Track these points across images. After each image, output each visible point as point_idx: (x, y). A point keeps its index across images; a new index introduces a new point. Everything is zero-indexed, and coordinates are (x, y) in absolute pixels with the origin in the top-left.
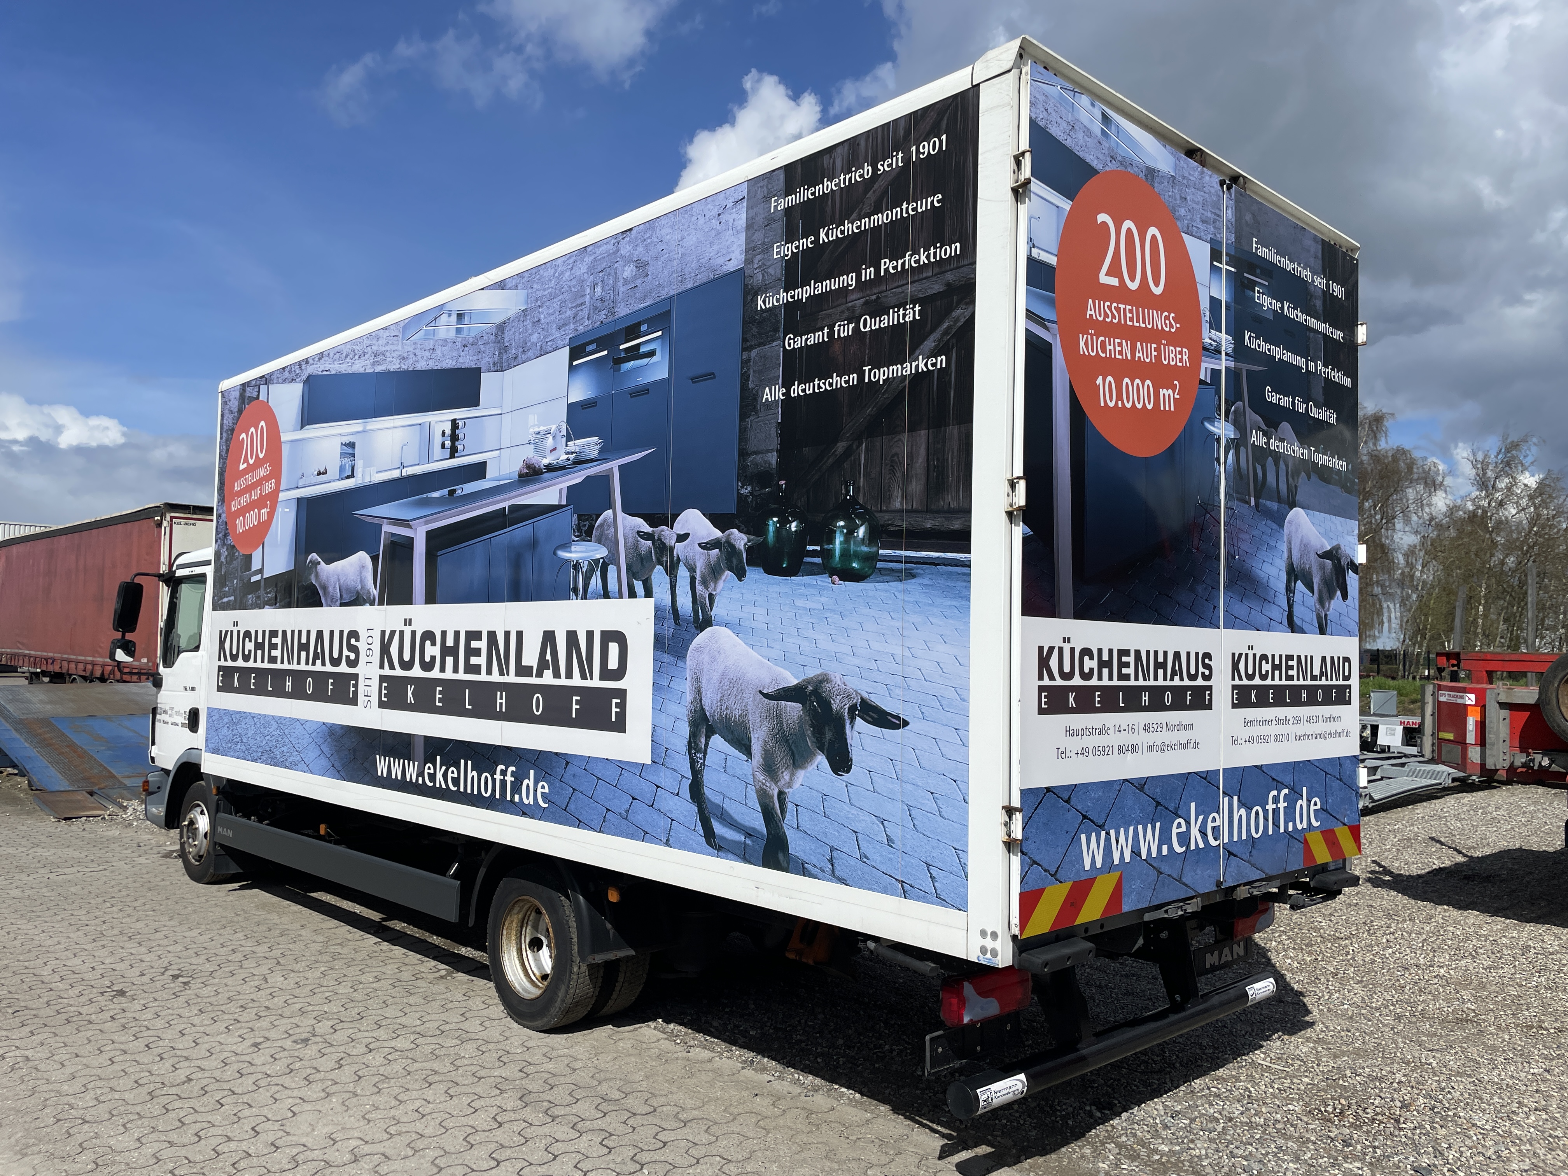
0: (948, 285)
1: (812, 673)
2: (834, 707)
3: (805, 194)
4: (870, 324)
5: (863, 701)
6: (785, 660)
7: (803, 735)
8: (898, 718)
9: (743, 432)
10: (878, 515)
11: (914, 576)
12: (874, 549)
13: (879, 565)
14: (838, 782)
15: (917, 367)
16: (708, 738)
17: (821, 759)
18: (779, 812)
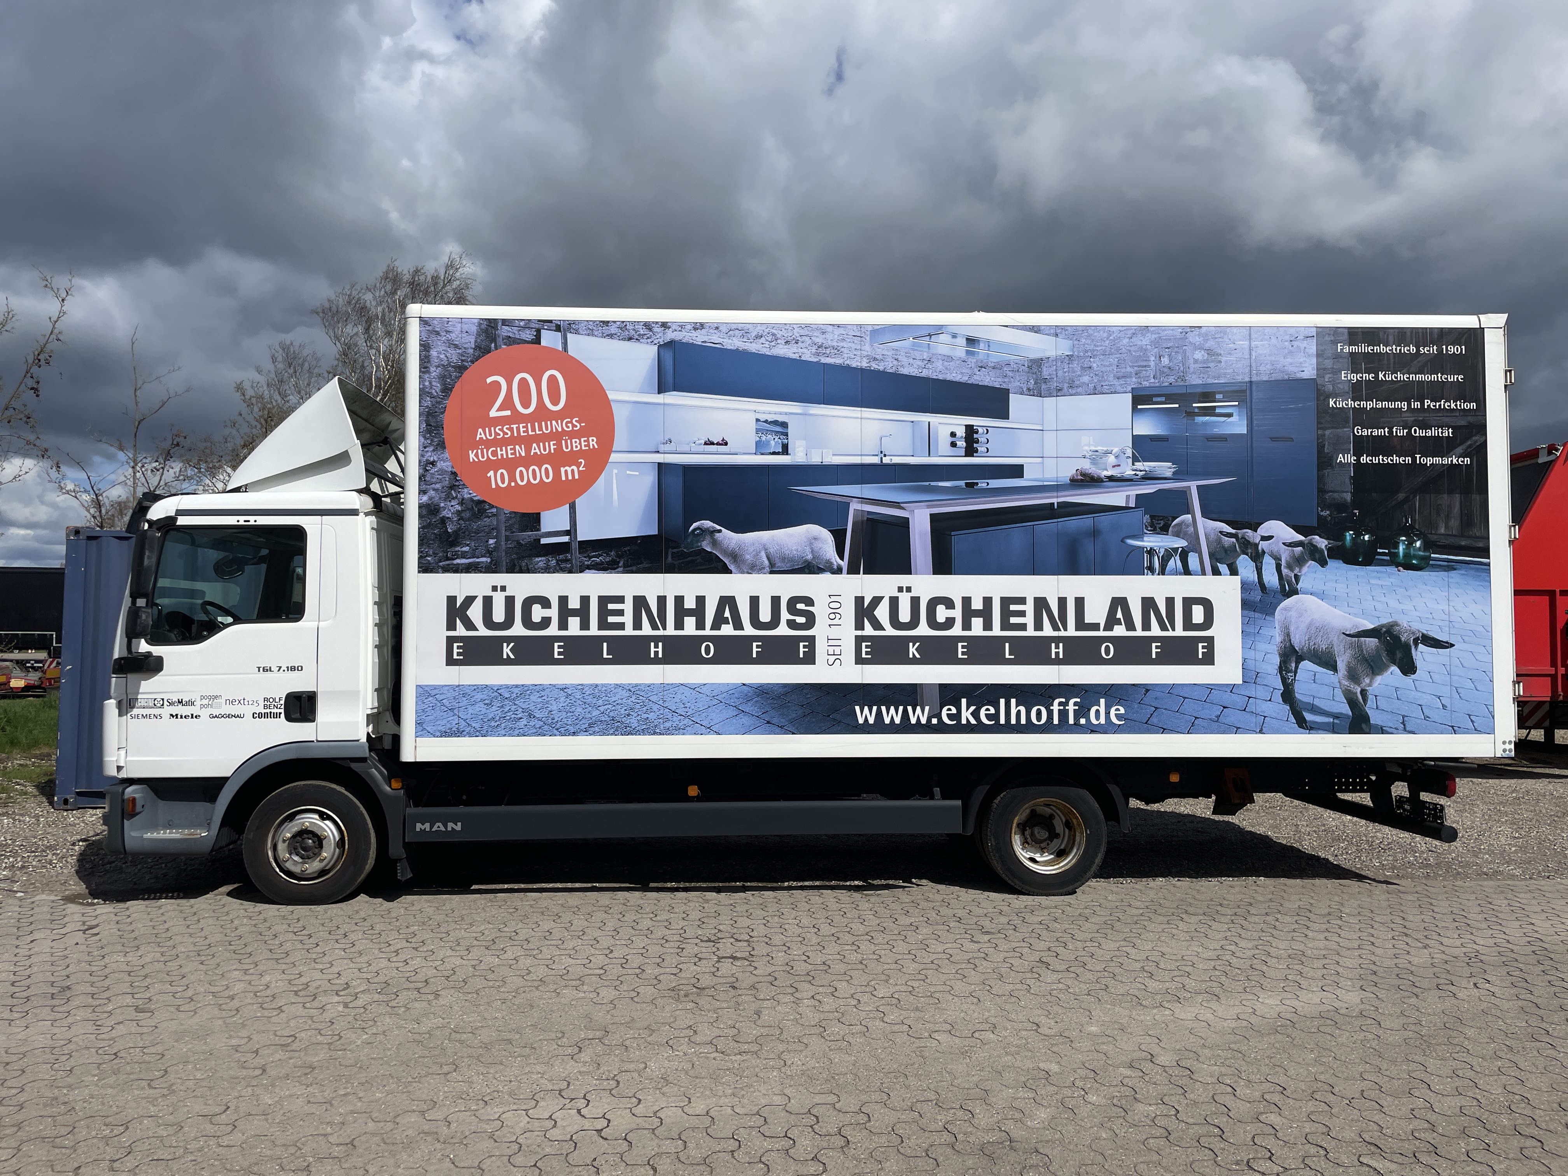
0: (1469, 422)
1: (1384, 621)
2: (1403, 639)
3: (1364, 348)
4: (1419, 433)
5: (1423, 635)
6: (1364, 614)
7: (1380, 657)
8: (1447, 643)
9: (1321, 479)
10: (1429, 536)
11: (1455, 569)
12: (1427, 554)
13: (1431, 562)
14: (1408, 680)
15: (1452, 461)
16: (1297, 663)
17: (1394, 669)
18: (1361, 701)
